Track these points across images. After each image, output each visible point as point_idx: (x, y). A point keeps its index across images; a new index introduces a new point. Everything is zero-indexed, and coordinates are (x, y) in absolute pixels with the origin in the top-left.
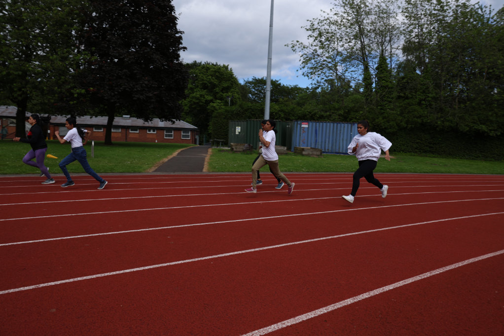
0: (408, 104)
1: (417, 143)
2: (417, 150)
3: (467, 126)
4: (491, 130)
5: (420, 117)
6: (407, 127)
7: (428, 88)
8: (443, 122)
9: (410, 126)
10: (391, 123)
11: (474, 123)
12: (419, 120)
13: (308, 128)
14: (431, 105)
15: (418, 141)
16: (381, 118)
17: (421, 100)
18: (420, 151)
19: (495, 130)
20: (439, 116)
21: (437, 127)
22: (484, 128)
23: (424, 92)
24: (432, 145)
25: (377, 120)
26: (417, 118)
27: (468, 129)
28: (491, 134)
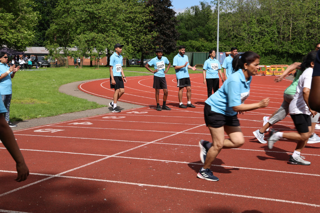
0: (266, 40)
1: (270, 60)
2: (270, 63)
3: (293, 51)
4: (303, 52)
5: (271, 47)
6: (265, 52)
7: (274, 33)
8: (282, 49)
9: (267, 52)
10: (258, 50)
11: (296, 49)
12: (271, 49)
13: (223, 55)
14: (276, 40)
15: (271, 59)
16: (253, 48)
17: (271, 38)
18: (272, 64)
19: (305, 52)
20: (280, 46)
21: (279, 51)
22: (300, 51)
23: (272, 34)
24: (277, 60)
25: (251, 50)
26: (270, 47)
27: (293, 52)
28: (303, 54)
